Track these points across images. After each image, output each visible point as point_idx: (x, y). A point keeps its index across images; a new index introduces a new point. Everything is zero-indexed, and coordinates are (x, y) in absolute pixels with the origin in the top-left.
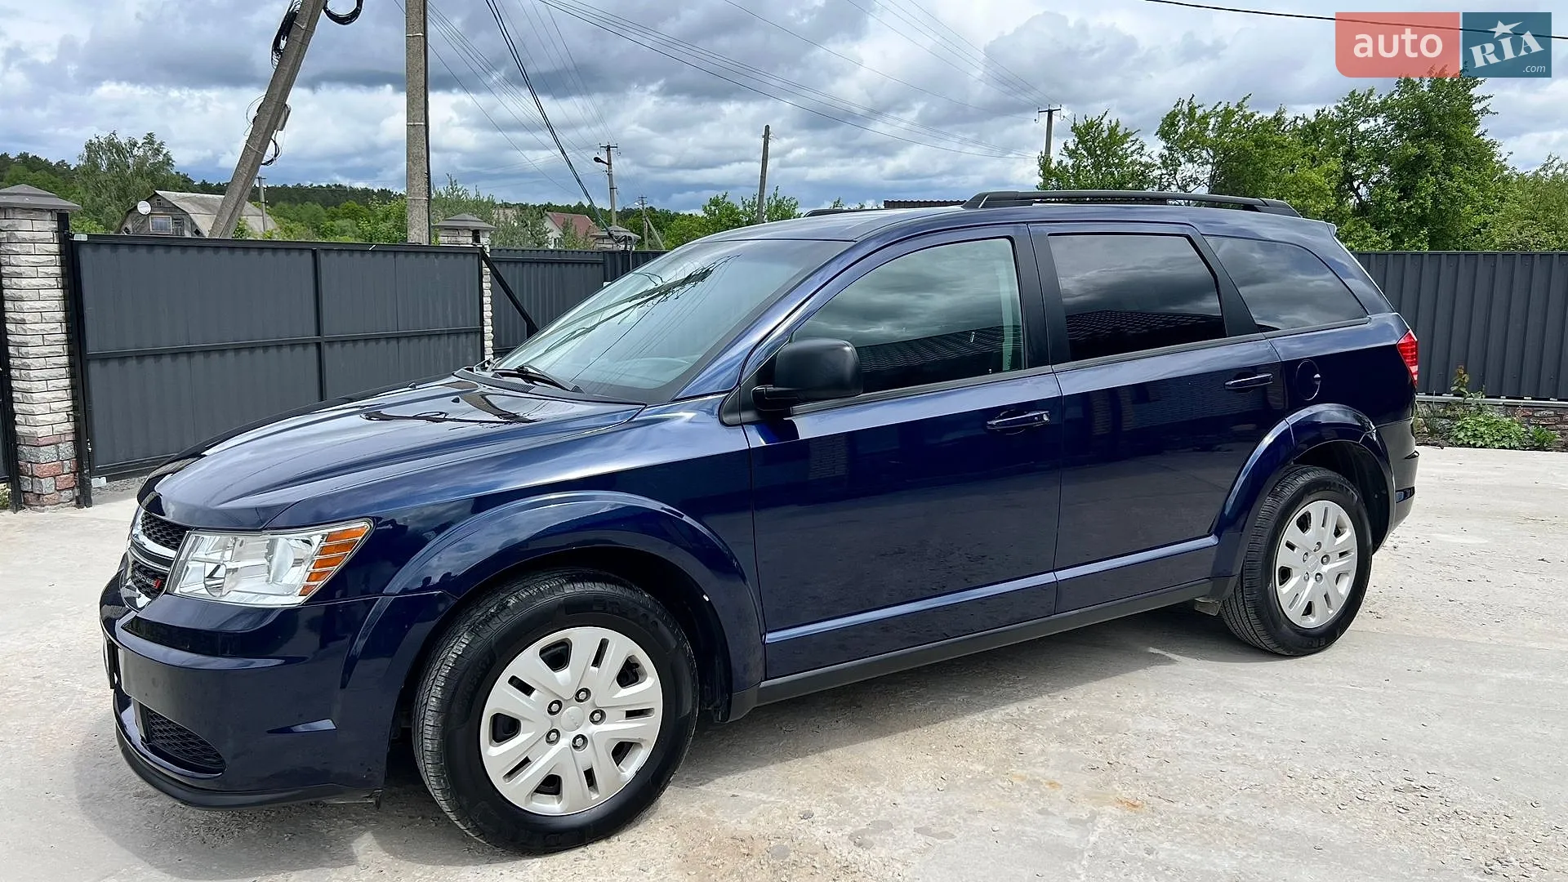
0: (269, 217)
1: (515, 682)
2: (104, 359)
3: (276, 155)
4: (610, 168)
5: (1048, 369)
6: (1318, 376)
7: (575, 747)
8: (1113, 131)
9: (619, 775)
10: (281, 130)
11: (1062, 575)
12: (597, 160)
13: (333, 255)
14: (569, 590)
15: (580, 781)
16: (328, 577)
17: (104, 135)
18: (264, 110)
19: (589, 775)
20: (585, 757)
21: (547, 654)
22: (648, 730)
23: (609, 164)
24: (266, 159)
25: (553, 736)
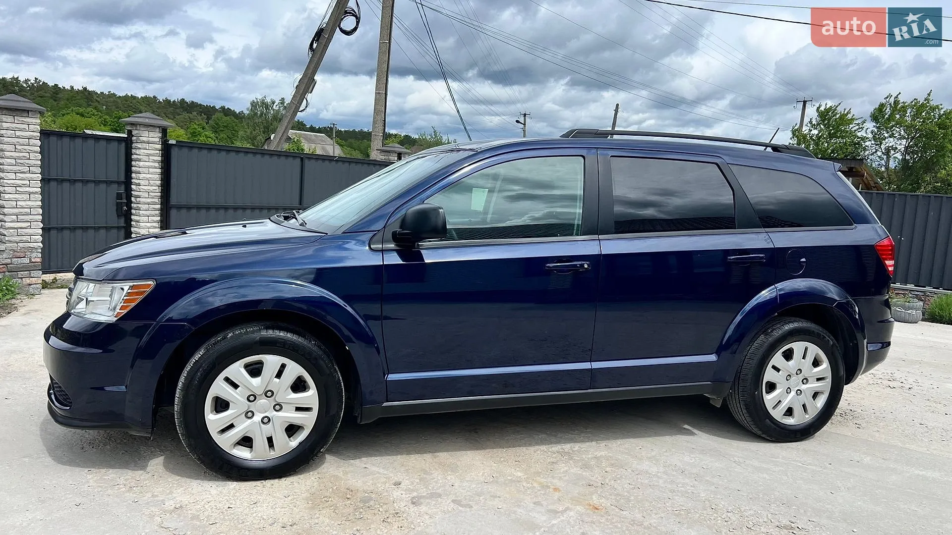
0: (339, 147)
1: (227, 380)
2: (179, 208)
3: (306, 107)
4: (525, 126)
5: (596, 237)
6: (803, 260)
7: (263, 423)
8: (842, 117)
9: (288, 443)
10: (311, 93)
11: (597, 365)
12: (517, 121)
13: (313, 161)
14: (264, 333)
15: (264, 442)
16: (128, 309)
17: (260, 97)
18: (303, 82)
19: (270, 440)
20: (268, 430)
21: (249, 368)
22: (308, 420)
23: (524, 124)
24: (301, 109)
25: (250, 414)
